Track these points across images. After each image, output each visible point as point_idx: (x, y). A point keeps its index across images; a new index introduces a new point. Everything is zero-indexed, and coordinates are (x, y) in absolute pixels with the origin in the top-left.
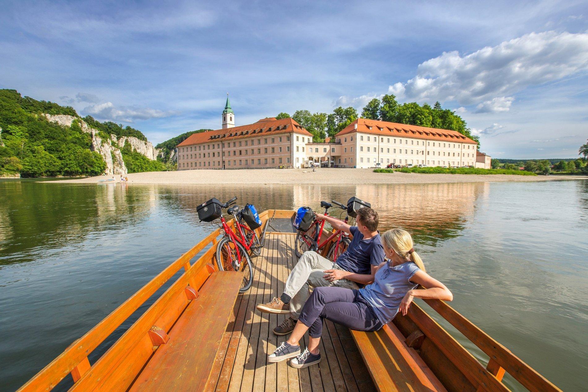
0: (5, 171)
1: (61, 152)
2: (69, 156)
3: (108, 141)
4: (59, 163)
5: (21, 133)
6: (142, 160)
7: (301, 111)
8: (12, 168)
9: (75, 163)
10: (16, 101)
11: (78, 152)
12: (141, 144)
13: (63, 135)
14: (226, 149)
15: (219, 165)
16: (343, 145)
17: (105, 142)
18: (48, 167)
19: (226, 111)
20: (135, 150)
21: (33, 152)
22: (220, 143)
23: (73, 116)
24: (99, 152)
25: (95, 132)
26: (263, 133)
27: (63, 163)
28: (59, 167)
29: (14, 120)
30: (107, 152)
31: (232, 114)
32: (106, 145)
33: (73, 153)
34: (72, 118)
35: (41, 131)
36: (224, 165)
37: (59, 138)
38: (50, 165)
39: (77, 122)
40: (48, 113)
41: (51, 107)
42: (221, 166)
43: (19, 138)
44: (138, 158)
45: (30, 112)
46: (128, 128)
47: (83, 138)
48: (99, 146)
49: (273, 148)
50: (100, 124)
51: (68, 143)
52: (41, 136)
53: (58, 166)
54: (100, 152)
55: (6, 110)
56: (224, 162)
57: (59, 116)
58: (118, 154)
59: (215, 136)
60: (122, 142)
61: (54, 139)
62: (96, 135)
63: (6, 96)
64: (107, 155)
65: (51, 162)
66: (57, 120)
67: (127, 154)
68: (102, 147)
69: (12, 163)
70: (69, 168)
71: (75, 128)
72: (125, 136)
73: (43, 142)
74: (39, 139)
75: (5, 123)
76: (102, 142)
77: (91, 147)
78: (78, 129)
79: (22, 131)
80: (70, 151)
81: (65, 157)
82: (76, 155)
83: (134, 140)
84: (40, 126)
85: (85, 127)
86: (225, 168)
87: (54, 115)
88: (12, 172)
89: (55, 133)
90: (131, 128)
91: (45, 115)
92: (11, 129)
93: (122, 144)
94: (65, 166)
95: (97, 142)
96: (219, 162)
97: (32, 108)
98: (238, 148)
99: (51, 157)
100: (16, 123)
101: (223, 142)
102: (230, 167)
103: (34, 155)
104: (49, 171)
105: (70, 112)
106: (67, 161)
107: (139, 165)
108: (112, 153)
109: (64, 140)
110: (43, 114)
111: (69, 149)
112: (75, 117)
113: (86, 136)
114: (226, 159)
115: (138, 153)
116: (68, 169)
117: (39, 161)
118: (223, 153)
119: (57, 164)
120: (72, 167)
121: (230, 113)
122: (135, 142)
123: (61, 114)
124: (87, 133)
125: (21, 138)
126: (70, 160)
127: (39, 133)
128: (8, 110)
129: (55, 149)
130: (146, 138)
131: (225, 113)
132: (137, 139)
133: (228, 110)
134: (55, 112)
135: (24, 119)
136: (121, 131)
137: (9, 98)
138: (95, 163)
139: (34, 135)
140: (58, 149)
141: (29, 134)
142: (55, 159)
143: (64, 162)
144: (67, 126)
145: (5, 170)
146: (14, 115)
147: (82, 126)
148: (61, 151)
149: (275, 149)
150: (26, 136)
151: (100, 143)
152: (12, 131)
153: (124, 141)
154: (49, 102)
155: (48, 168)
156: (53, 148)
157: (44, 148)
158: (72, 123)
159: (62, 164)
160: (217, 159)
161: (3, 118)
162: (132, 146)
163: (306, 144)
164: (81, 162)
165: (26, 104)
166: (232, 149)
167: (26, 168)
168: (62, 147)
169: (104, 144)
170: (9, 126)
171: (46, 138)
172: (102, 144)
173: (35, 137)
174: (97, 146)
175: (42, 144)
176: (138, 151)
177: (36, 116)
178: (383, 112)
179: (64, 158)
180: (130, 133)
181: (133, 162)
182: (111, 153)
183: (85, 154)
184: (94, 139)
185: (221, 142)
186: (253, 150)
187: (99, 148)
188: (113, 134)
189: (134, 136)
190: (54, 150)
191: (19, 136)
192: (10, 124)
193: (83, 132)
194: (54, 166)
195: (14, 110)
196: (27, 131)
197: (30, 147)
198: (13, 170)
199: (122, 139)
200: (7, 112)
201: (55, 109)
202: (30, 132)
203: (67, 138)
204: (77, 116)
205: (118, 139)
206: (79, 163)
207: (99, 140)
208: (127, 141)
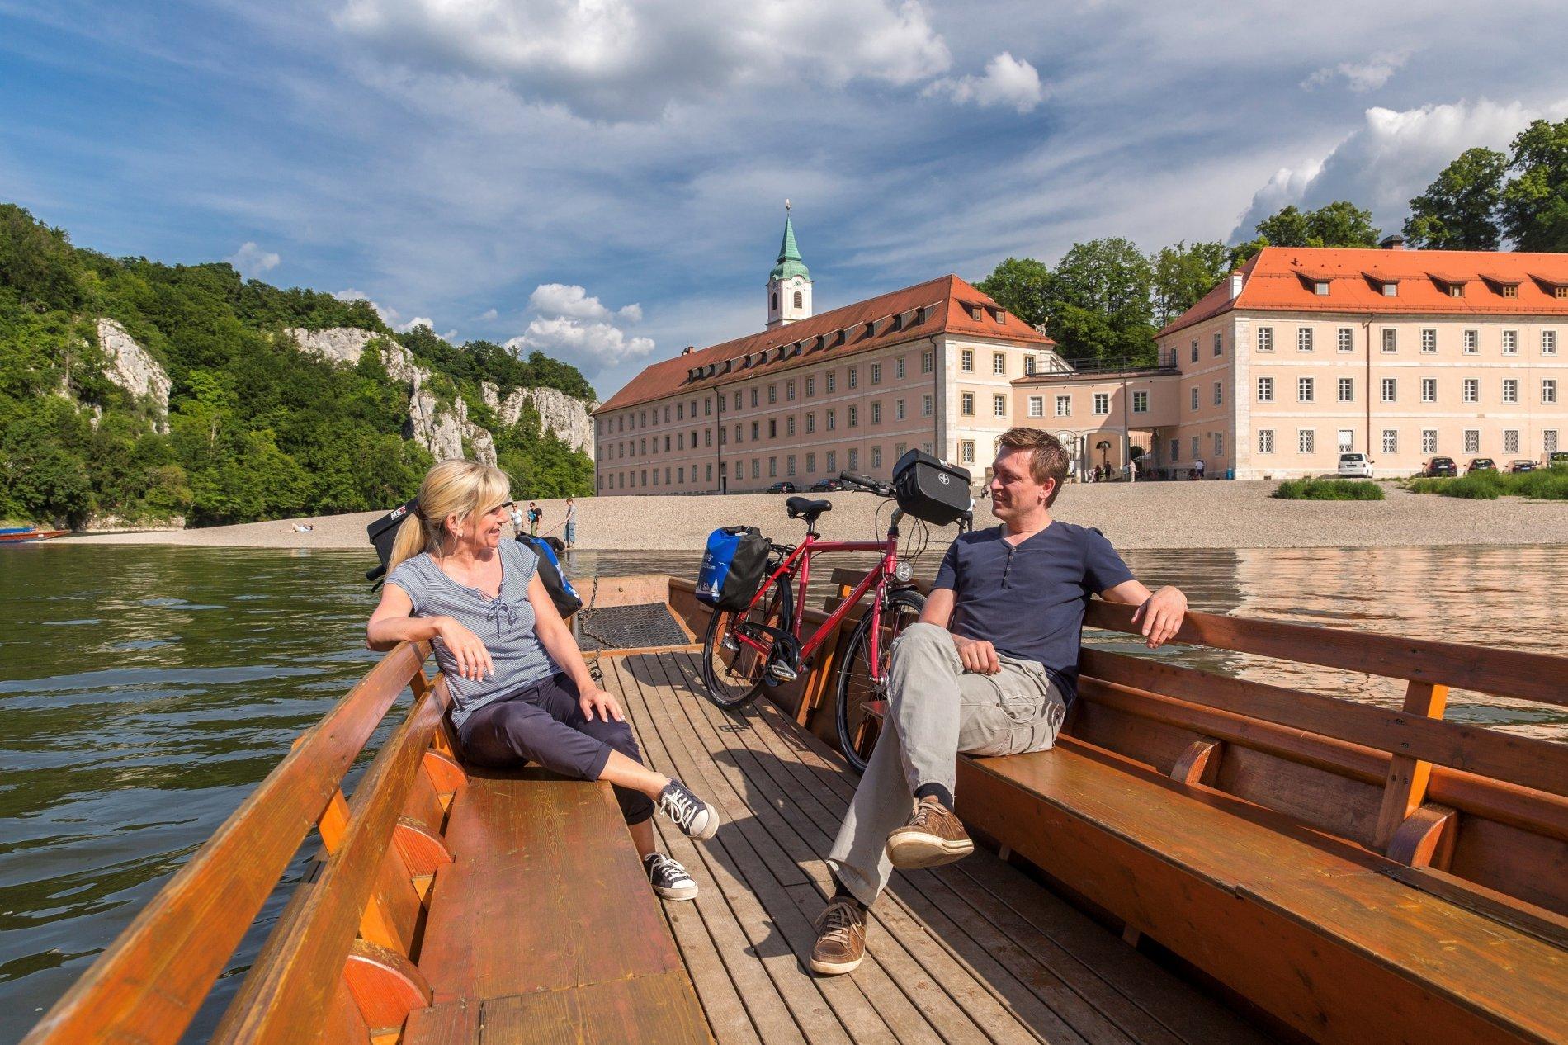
0: (145, 510)
1: (316, 447)
2: (336, 458)
3: (458, 406)
4: (306, 480)
5: (220, 391)
6: (566, 465)
7: (1095, 244)
8: (161, 500)
9: (351, 482)
10: (224, 296)
11: (362, 444)
12: (573, 413)
13: (331, 393)
14: (730, 418)
15: (709, 479)
16: (1183, 377)
17: (445, 410)
18: (276, 494)
19: (780, 273)
20: (550, 432)
21: (240, 447)
22: (711, 393)
23: (369, 329)
24: (425, 445)
25: (420, 376)
26: (846, 347)
27: (318, 480)
28: (305, 495)
29: (207, 353)
30: (449, 443)
31: (801, 280)
32: (447, 418)
33: (347, 447)
34: (364, 337)
35: (273, 382)
36: (725, 479)
37: (316, 403)
38: (282, 489)
39: (377, 348)
40: (302, 326)
41: (311, 308)
42: (714, 484)
43: (213, 407)
44: (556, 460)
45: (258, 326)
46: (537, 358)
47: (386, 400)
48: (429, 423)
49: (876, 406)
50: (450, 349)
51: (338, 418)
52: (270, 398)
53: (303, 492)
54: (430, 442)
55: (191, 325)
56: (722, 465)
57: (329, 332)
58: (485, 449)
59: (701, 369)
60: (513, 407)
61: (303, 405)
62: (421, 388)
63: (200, 285)
64: (449, 452)
65: (285, 480)
66: (322, 345)
67: (522, 446)
68: (436, 427)
69: (165, 484)
70: (335, 497)
71: (370, 368)
72: (523, 385)
73: (274, 416)
74: (266, 407)
75: (183, 364)
76: (438, 410)
77: (407, 429)
78: (376, 369)
79: (221, 385)
80: (340, 442)
81: (324, 462)
82: (357, 455)
83: (551, 399)
84: (271, 366)
85: (398, 361)
86: (729, 487)
87: (318, 332)
88: (164, 513)
89: (306, 386)
90: (544, 359)
91: (293, 331)
92: (195, 381)
93: (512, 415)
94: (324, 493)
95: (422, 407)
96: (709, 467)
97: (262, 313)
98: (764, 413)
99: (285, 463)
100: (210, 363)
101: (722, 391)
102: (742, 484)
103: (241, 457)
104: (279, 507)
105: (362, 317)
106: (329, 475)
107: (555, 484)
108: (466, 444)
109: (328, 409)
110: (287, 331)
111: (339, 437)
112: (374, 334)
113: (396, 393)
114: (730, 454)
115: (557, 445)
116: (329, 500)
117: (249, 477)
118: (722, 430)
119: (300, 484)
120: (341, 493)
121: (795, 279)
122: (552, 407)
123: (335, 327)
124: (400, 381)
125: (218, 406)
126: (338, 471)
127: (266, 388)
128: (197, 325)
129: (300, 438)
130: (591, 391)
131: (777, 277)
132: (559, 393)
133: (786, 266)
134: (319, 320)
135: (234, 348)
136: (512, 371)
137: (208, 288)
138: (408, 481)
139: (253, 396)
140: (307, 436)
141: (240, 394)
142: (297, 470)
143: (322, 478)
144: (347, 363)
145: (146, 506)
146: (209, 339)
147: (389, 360)
148: (315, 442)
149: (884, 408)
150: (231, 402)
151: (430, 412)
152: (196, 388)
153: (521, 405)
154: (309, 292)
155: (275, 498)
156: (296, 435)
157: (274, 436)
158: (363, 352)
159: (315, 485)
160: (705, 455)
161: (181, 350)
162: (543, 418)
163: (1015, 384)
164: (371, 479)
165: (249, 304)
166: (748, 415)
167: (209, 500)
168: (319, 430)
169: (441, 417)
170: (193, 373)
171: (282, 403)
172: (437, 416)
173: (254, 401)
174: (422, 425)
175: (271, 424)
176: (561, 436)
177: (270, 337)
178: (1522, 207)
179: (320, 464)
180: (538, 376)
181: (536, 475)
182: (463, 445)
183: (381, 450)
184: (415, 400)
185: (713, 392)
186: (810, 416)
187: (429, 430)
188: (487, 380)
189: (553, 386)
190: (296, 443)
191: (213, 402)
192: (196, 366)
193: (387, 380)
194: (291, 491)
195: (211, 324)
196: (234, 385)
197: (233, 434)
198: (167, 506)
199: (513, 395)
200: (191, 331)
201: (322, 313)
202: (243, 388)
203: (340, 402)
204: (381, 329)
205: (502, 396)
206: (363, 481)
207: (430, 402)
208: (527, 403)
